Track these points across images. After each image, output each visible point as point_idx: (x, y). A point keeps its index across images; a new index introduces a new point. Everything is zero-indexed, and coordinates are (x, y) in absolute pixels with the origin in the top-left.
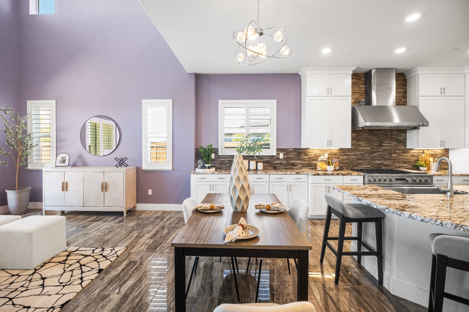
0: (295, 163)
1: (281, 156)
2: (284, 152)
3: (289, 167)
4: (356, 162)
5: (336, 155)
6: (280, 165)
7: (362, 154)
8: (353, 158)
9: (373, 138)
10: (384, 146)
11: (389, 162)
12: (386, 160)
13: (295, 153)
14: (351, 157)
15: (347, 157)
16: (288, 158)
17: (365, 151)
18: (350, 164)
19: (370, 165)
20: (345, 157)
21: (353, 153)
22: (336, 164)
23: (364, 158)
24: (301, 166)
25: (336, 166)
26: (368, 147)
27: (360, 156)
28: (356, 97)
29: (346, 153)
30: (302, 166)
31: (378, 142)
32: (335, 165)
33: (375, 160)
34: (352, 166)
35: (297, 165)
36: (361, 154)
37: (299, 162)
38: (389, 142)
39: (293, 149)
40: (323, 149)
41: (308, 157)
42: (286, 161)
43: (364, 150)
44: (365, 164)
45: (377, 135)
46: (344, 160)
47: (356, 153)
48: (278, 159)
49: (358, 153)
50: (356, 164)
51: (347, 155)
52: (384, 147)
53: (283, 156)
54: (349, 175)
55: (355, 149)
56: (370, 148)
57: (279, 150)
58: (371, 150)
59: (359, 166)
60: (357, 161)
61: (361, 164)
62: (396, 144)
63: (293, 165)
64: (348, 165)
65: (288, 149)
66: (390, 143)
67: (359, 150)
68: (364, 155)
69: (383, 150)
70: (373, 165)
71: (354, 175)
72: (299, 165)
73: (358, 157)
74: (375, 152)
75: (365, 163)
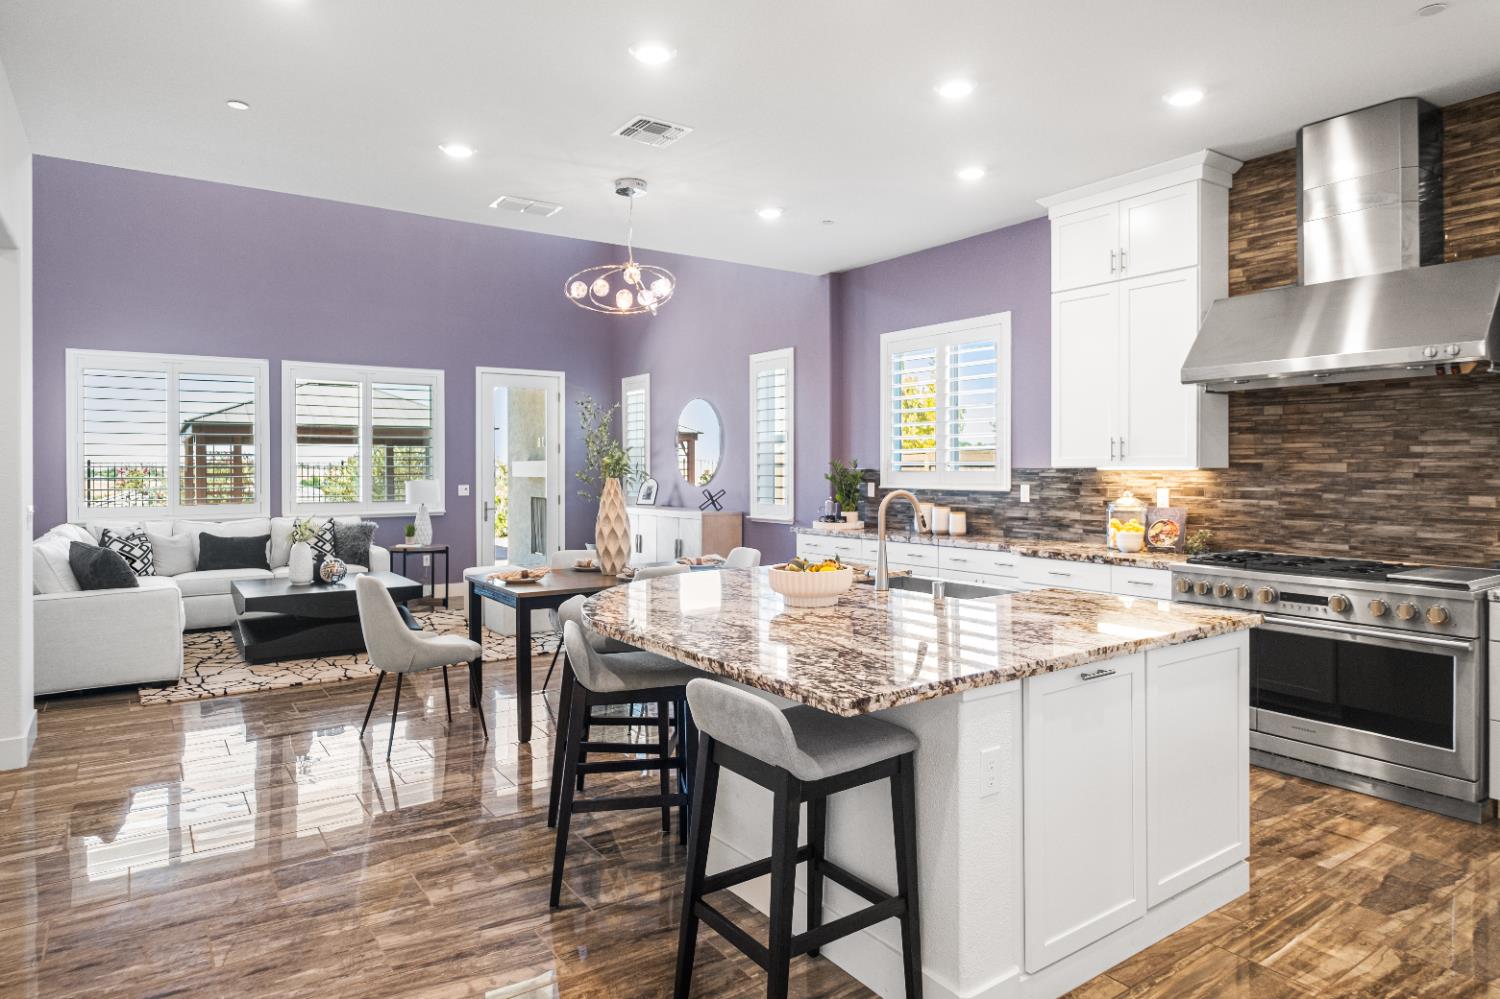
0: (1064, 518)
1: (1025, 494)
2: (1032, 480)
3: (1047, 530)
4: (1285, 527)
5: (1201, 493)
6: (1021, 523)
7: (1308, 490)
8: (1270, 508)
9: (1363, 421)
10: (1421, 455)
11: (1450, 531)
12: (1429, 521)
13: (1065, 486)
14: (1263, 503)
15: (1245, 505)
16: (1044, 500)
17: (1325, 480)
18: (1257, 532)
19: (1346, 542)
20: (1238, 504)
21: (1269, 489)
23: (1318, 512)
24: (1081, 531)
25: (1162, 537)
26: (1340, 461)
27: (1302, 500)
28: (1280, 255)
29: (1239, 489)
30: (1084, 531)
31: (1389, 439)
32: (1161, 532)
33: (1374, 520)
34: (1267, 542)
35: (1068, 526)
36: (1306, 494)
37: (1076, 515)
38: (1452, 437)
39: (1058, 470)
41: (1103, 499)
42: (1038, 512)
43: (1321, 474)
44: (1323, 534)
45: (1381, 408)
46: (1234, 513)
47: (1281, 488)
48: (1017, 503)
49: (1292, 488)
50: (1282, 532)
51: (1244, 496)
52: (1425, 462)
53: (1031, 494)
54: (1127, 563)
55: (1279, 470)
56: (1349, 465)
57: (1017, 474)
58: (1355, 475)
59: (1298, 543)
60: (1287, 522)
61: (1303, 535)
62: (1492, 447)
63: (1060, 525)
64: (1249, 537)
65: (1043, 471)
66: (1456, 442)
67: (1294, 476)
68: (1320, 497)
69: (1417, 475)
70: (1363, 542)
71: (1144, 565)
72: (1077, 526)
73: (1294, 503)
74: (1371, 484)
75: (1325, 530)
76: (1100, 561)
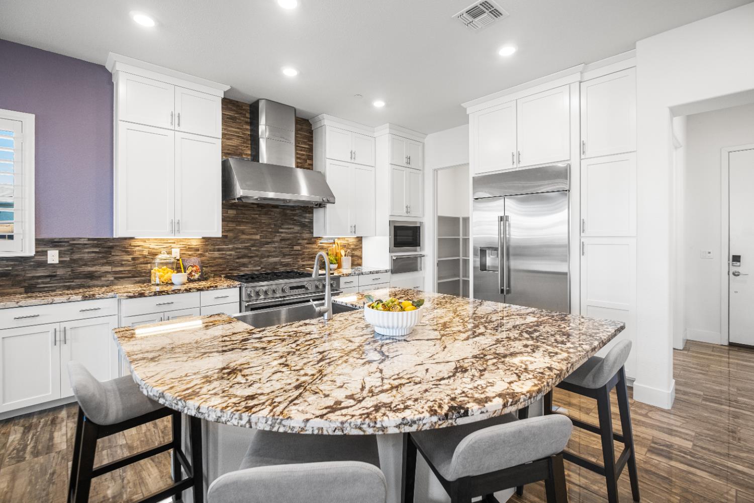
0: (96, 271)
1: (53, 257)
2: (61, 246)
3: (78, 282)
4: (237, 263)
5: (198, 250)
6: (48, 280)
7: (246, 246)
8: (230, 255)
9: (264, 219)
10: (282, 233)
11: (289, 259)
12: (284, 255)
13: (97, 250)
14: (228, 253)
15: (220, 254)
16: (73, 261)
17: (252, 242)
18: (225, 266)
19: (260, 266)
20: (216, 254)
21: (230, 246)
22: (195, 268)
23: (249, 255)
24: (112, 279)
25: (193, 273)
26: (257, 234)
27: (243, 250)
29: (217, 247)
30: (116, 278)
31: (273, 226)
32: (192, 271)
33: (268, 256)
34: (230, 270)
35: (100, 277)
36: (246, 248)
37: (108, 268)
38: (290, 227)
39: (89, 239)
40: (170, 239)
41: (132, 256)
42: (69, 269)
43: (251, 240)
44: (252, 264)
45: (270, 214)
46: (215, 259)
47: (236, 246)
48: (44, 264)
49: (240, 246)
50: (236, 265)
51: (219, 250)
52: (283, 235)
53: (60, 257)
54: (212, 288)
55: (234, 238)
56: (260, 236)
57: (43, 244)
58: (262, 240)
59: (243, 269)
60: (238, 260)
61: (244, 265)
62: (299, 230)
63: (91, 276)
64: (221, 269)
65: (74, 239)
66: (290, 228)
67: (240, 240)
68: (250, 249)
69: (281, 240)
70: (265, 265)
71: (223, 288)
72: (109, 276)
73: (240, 252)
74: (268, 243)
75: (252, 262)
76: (194, 290)
